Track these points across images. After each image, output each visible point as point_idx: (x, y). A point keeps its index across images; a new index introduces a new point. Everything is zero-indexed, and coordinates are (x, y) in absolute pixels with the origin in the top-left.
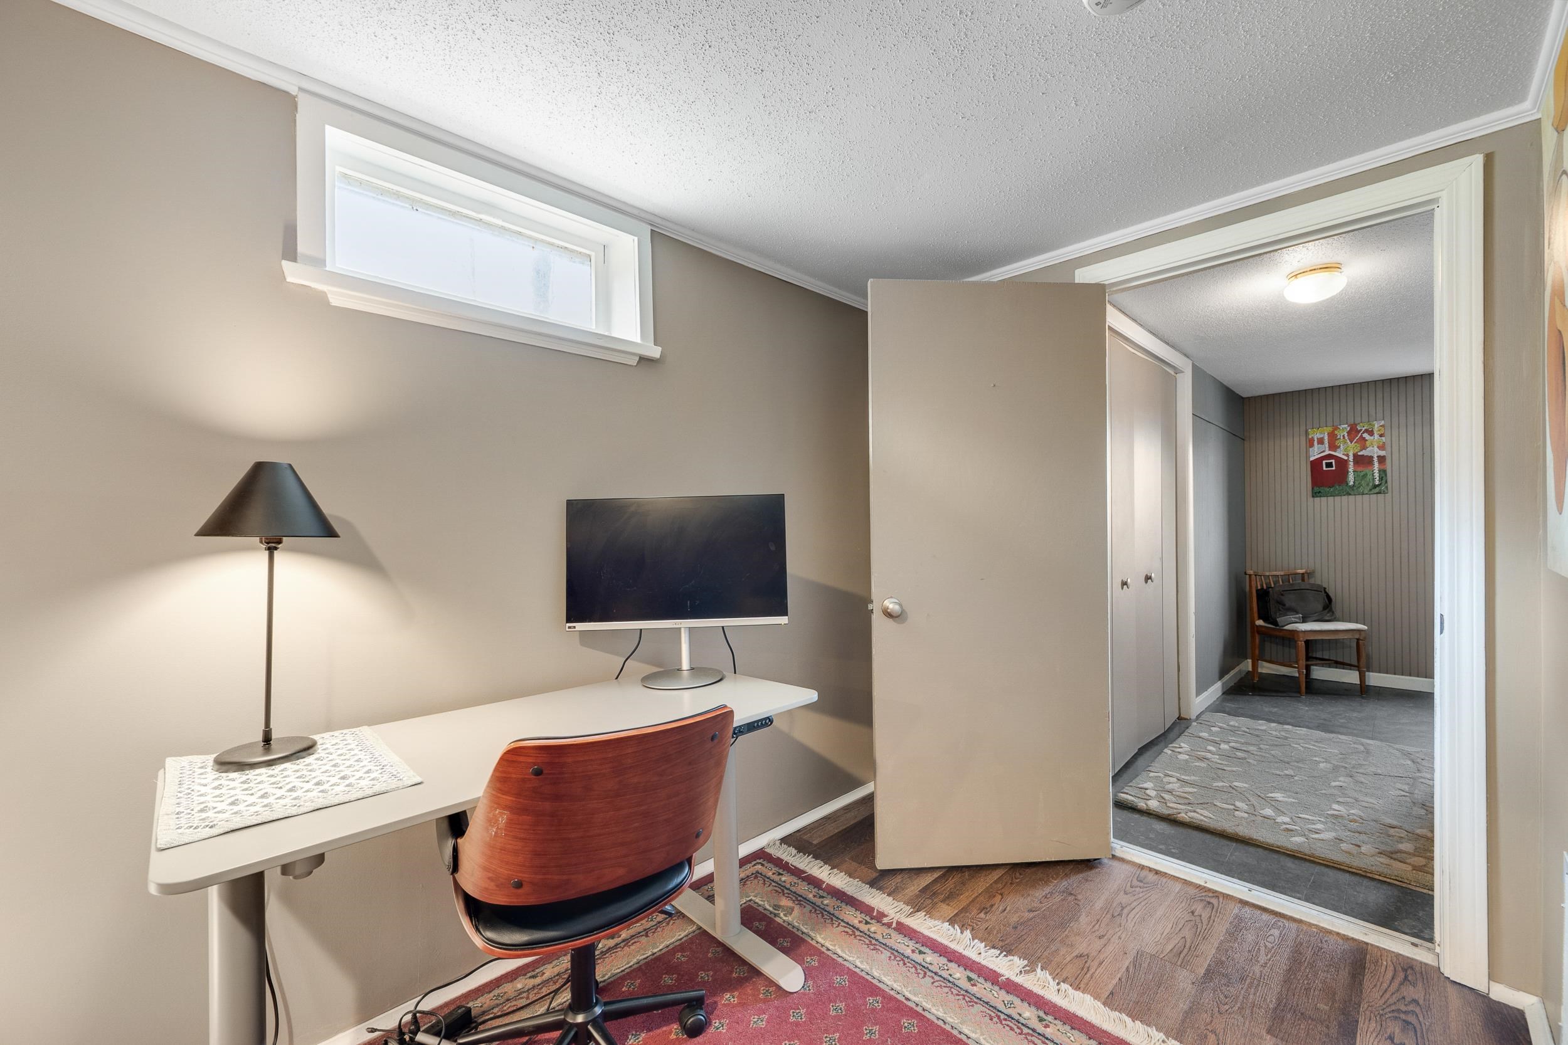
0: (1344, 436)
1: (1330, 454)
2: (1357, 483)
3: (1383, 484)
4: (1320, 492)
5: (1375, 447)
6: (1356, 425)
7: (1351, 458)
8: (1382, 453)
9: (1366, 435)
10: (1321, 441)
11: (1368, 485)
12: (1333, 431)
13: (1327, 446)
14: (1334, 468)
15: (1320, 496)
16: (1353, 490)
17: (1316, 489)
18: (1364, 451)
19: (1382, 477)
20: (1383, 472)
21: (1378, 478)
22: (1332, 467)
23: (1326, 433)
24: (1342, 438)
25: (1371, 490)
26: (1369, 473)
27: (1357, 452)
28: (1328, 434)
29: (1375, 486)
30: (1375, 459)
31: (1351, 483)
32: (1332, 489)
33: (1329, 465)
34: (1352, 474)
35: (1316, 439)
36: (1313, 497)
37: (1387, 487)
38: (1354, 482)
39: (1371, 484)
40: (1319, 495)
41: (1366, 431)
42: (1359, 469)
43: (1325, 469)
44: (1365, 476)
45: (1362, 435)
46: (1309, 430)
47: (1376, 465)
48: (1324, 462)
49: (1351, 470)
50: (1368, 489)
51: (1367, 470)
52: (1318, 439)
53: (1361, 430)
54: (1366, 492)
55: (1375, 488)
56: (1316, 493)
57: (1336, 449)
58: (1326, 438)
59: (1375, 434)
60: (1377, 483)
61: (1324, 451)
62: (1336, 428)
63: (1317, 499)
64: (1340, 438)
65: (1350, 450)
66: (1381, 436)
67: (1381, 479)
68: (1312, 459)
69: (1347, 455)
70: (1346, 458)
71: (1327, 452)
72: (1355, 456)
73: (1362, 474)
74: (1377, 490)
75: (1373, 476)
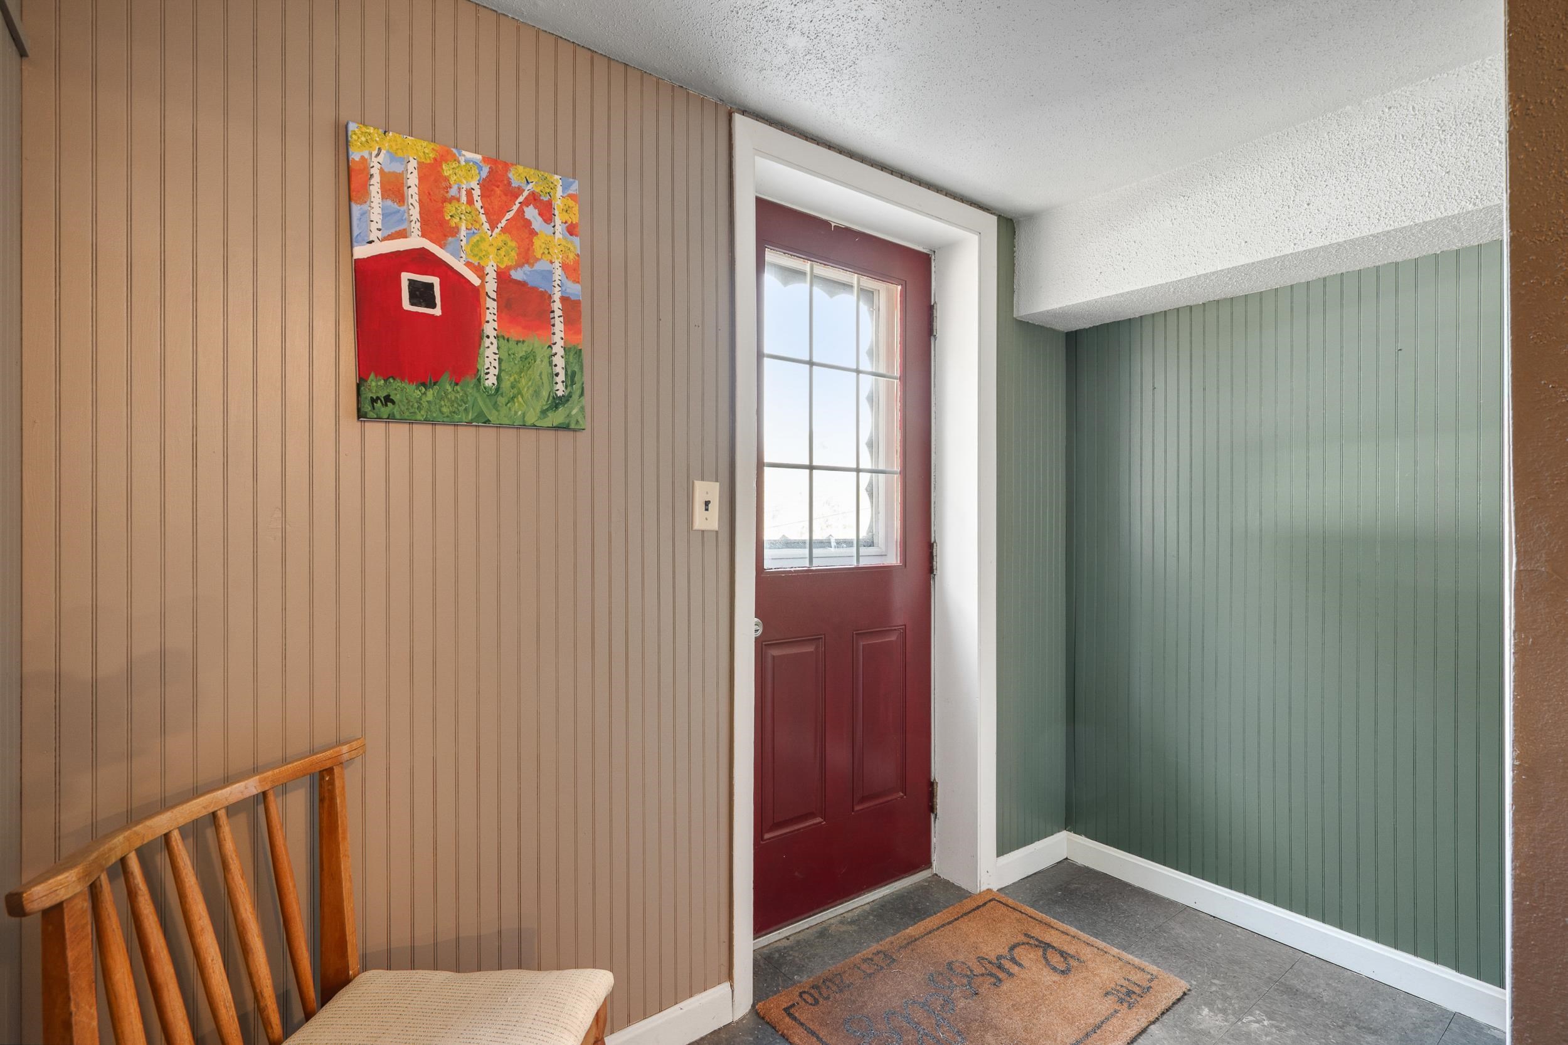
0: (469, 193)
1: (423, 251)
2: (506, 384)
3: (575, 397)
4: (388, 399)
5: (557, 265)
6: (507, 166)
7: (491, 286)
8: (575, 290)
9: (531, 213)
10: (394, 189)
11: (537, 393)
12: (437, 163)
13: (415, 213)
14: (437, 312)
15: (391, 418)
16: (495, 406)
17: (376, 385)
18: (527, 268)
19: (574, 374)
20: (573, 353)
21: (562, 377)
22: (434, 306)
23: (413, 164)
24: (464, 199)
25: (544, 412)
26: (542, 353)
27: (509, 268)
28: (421, 166)
29: (557, 402)
30: (557, 306)
31: (491, 381)
32: (430, 394)
33: (421, 294)
34: (494, 348)
35: (375, 171)
36: (361, 415)
37: (582, 409)
38: (499, 378)
39: (545, 394)
40: (385, 411)
41: (533, 199)
42: (514, 333)
43: (406, 305)
44: (528, 359)
45: (521, 212)
46: (352, 127)
47: (559, 326)
48: (406, 277)
49: (490, 329)
50: (538, 410)
51: (534, 342)
52: (381, 171)
53: (520, 190)
54: (531, 419)
55: (556, 407)
56: (374, 401)
57: (445, 236)
58: (413, 180)
59: (558, 220)
60: (561, 390)
61: (402, 234)
62: (444, 157)
63: (375, 430)
64: (458, 200)
65: (487, 255)
66: (571, 230)
67: (571, 379)
68: (362, 252)
69: (480, 271)
70: (476, 281)
71: (415, 241)
72: (503, 277)
73: (521, 350)
74: (557, 417)
75: (550, 363)
